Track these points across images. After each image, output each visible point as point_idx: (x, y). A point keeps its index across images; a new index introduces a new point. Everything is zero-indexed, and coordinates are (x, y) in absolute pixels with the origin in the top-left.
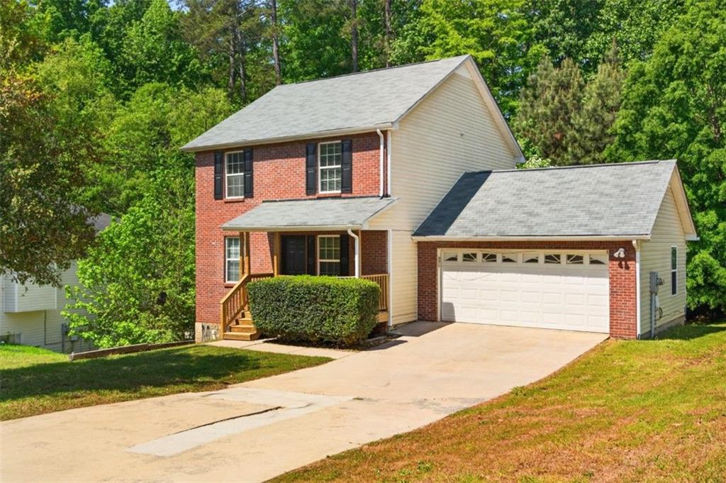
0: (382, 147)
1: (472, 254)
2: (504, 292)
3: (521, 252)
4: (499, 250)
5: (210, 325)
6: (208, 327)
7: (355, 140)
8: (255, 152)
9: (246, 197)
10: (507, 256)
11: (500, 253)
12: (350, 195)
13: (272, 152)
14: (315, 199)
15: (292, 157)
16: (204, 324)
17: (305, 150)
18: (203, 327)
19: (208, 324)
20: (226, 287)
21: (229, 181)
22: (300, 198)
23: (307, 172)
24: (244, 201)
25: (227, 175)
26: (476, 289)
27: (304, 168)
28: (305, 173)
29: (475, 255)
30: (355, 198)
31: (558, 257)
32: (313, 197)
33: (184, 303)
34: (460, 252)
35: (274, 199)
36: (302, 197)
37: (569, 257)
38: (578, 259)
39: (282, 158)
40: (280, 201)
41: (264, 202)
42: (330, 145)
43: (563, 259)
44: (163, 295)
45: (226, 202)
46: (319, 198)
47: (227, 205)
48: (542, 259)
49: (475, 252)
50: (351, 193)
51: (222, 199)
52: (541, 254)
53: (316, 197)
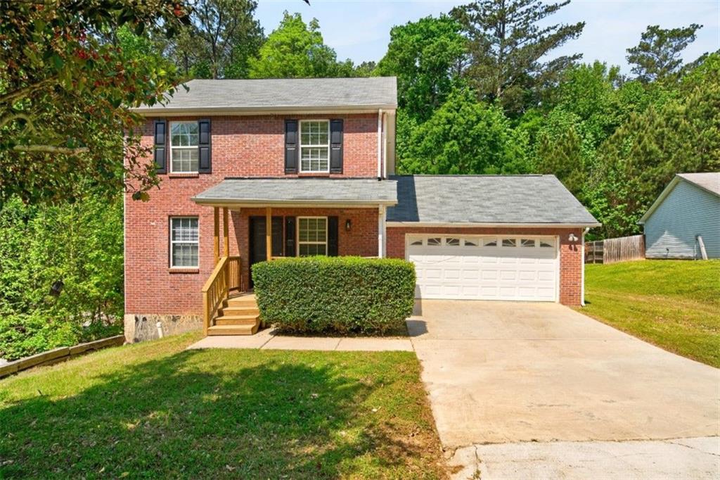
0: (380, 129)
1: (436, 239)
2: (466, 272)
3: (481, 237)
4: (463, 235)
5: (148, 316)
6: (145, 319)
7: (347, 120)
8: (214, 124)
9: (200, 173)
10: (469, 241)
11: (463, 238)
12: (340, 176)
13: (239, 125)
14: (296, 178)
15: (266, 133)
16: (138, 316)
17: (283, 126)
18: (137, 319)
19: (144, 316)
20: (171, 273)
21: (174, 153)
22: (276, 177)
23: (286, 149)
24: (198, 177)
25: (171, 147)
26: (440, 269)
27: (281, 145)
28: (284, 150)
29: (439, 240)
30: (345, 179)
31: (514, 241)
32: (294, 176)
33: (86, 292)
34: (425, 237)
35: (241, 176)
36: (278, 175)
37: (523, 241)
38: (531, 243)
39: (253, 133)
40: (249, 178)
41: (226, 178)
42: (312, 124)
43: (518, 243)
44: (59, 285)
45: (171, 178)
46: (301, 177)
47: (173, 180)
48: (500, 243)
49: (438, 237)
50: (342, 173)
51: (166, 174)
52: (499, 238)
53: (297, 176)
